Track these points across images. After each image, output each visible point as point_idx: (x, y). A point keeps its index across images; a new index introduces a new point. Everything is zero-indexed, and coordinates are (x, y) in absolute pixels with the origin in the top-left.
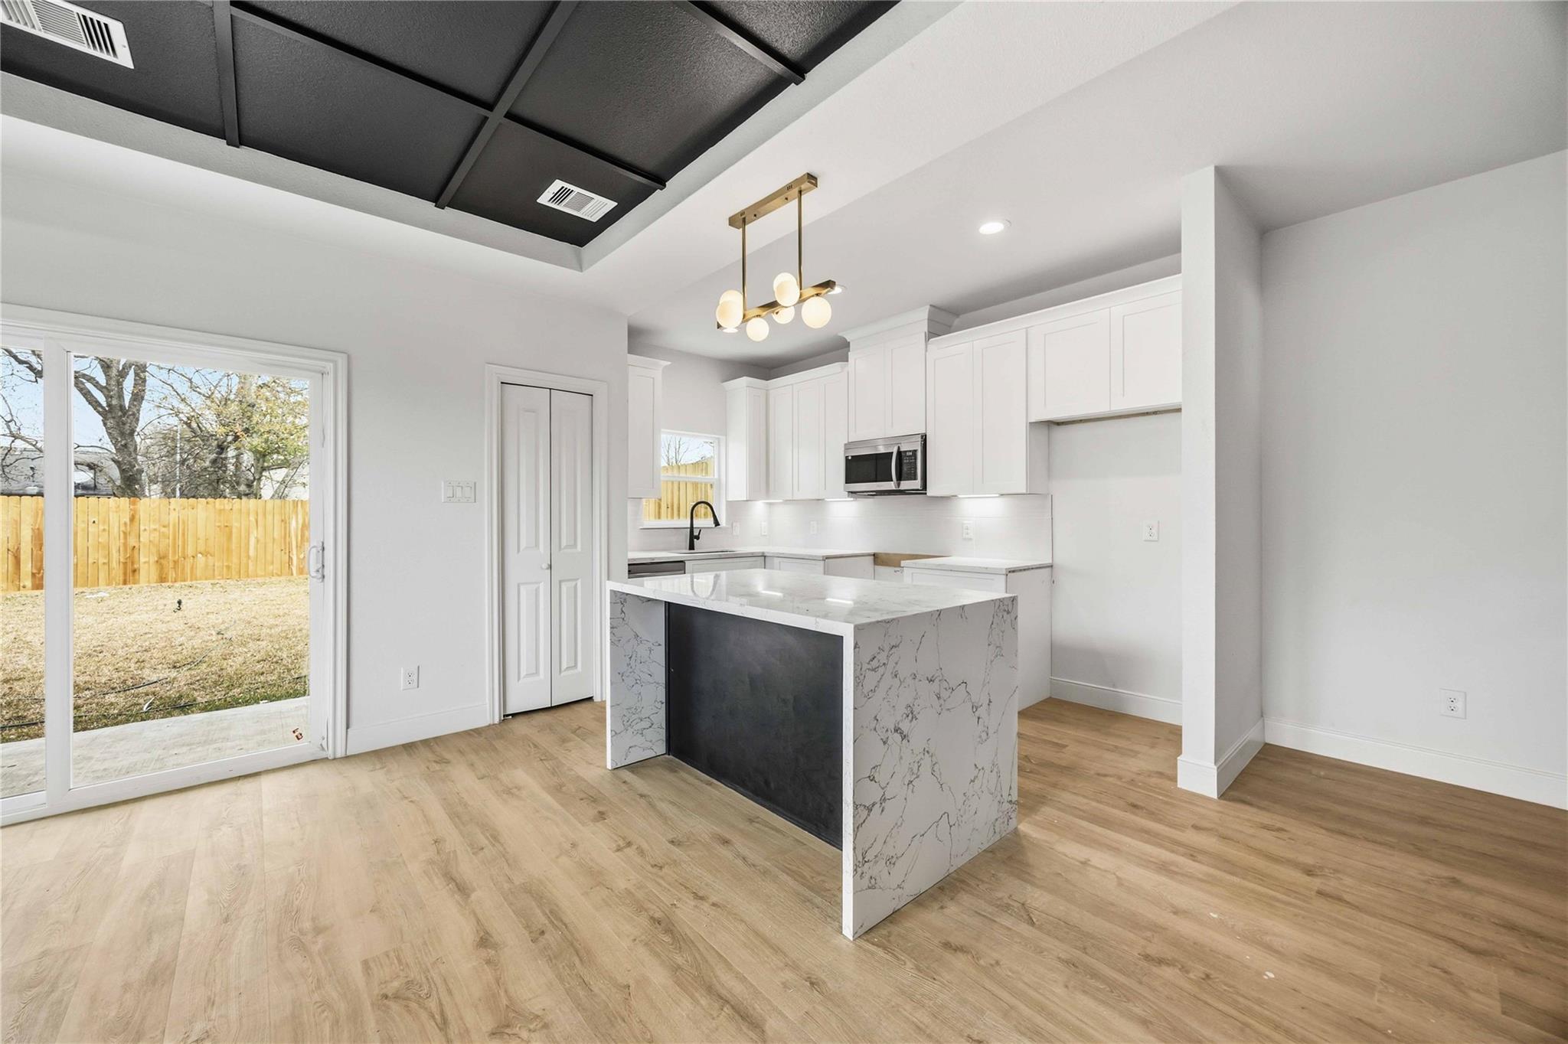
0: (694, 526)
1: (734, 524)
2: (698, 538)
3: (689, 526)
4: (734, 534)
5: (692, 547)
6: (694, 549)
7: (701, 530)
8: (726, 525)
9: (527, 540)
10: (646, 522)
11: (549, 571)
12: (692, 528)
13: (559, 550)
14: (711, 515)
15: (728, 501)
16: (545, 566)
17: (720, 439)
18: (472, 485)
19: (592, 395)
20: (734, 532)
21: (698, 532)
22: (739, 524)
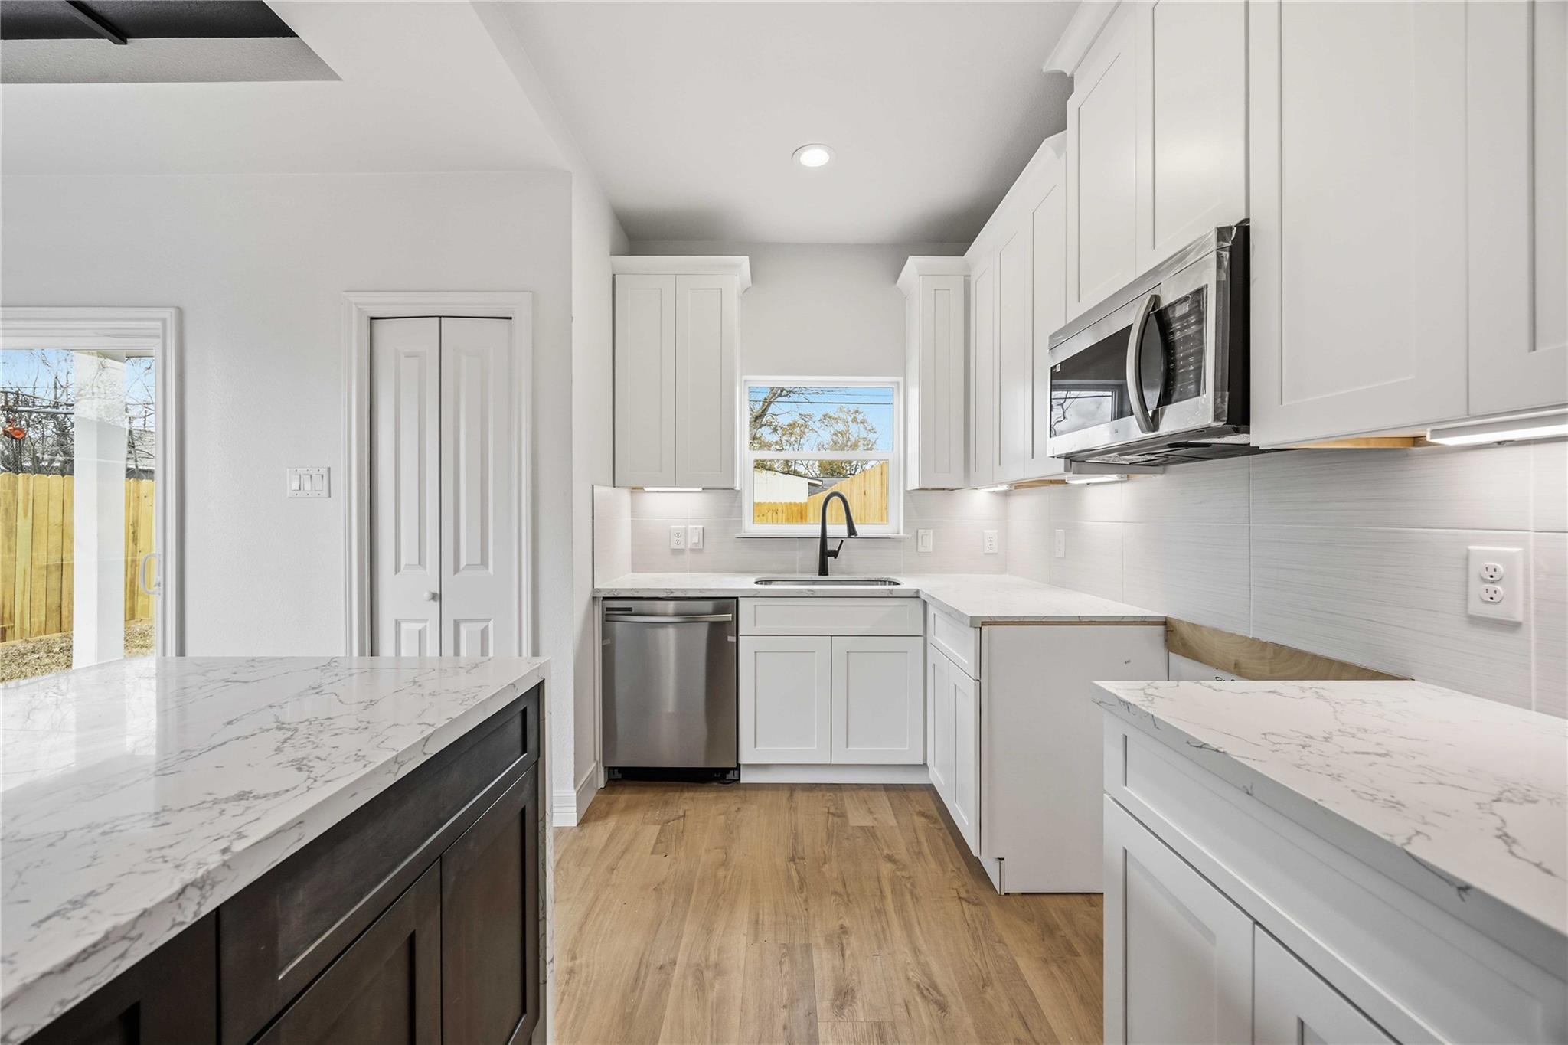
0: (829, 534)
1: (921, 532)
2: (835, 554)
3: (819, 534)
4: (921, 549)
5: (823, 570)
6: (827, 575)
7: (842, 541)
8: (904, 533)
9: (409, 555)
10: (752, 527)
11: (437, 603)
12: (824, 538)
13: (457, 570)
14: (845, 516)
15: (907, 491)
16: (427, 595)
17: (898, 383)
18: (324, 471)
19: (511, 318)
20: (920, 546)
21: (831, 546)
22: (931, 531)
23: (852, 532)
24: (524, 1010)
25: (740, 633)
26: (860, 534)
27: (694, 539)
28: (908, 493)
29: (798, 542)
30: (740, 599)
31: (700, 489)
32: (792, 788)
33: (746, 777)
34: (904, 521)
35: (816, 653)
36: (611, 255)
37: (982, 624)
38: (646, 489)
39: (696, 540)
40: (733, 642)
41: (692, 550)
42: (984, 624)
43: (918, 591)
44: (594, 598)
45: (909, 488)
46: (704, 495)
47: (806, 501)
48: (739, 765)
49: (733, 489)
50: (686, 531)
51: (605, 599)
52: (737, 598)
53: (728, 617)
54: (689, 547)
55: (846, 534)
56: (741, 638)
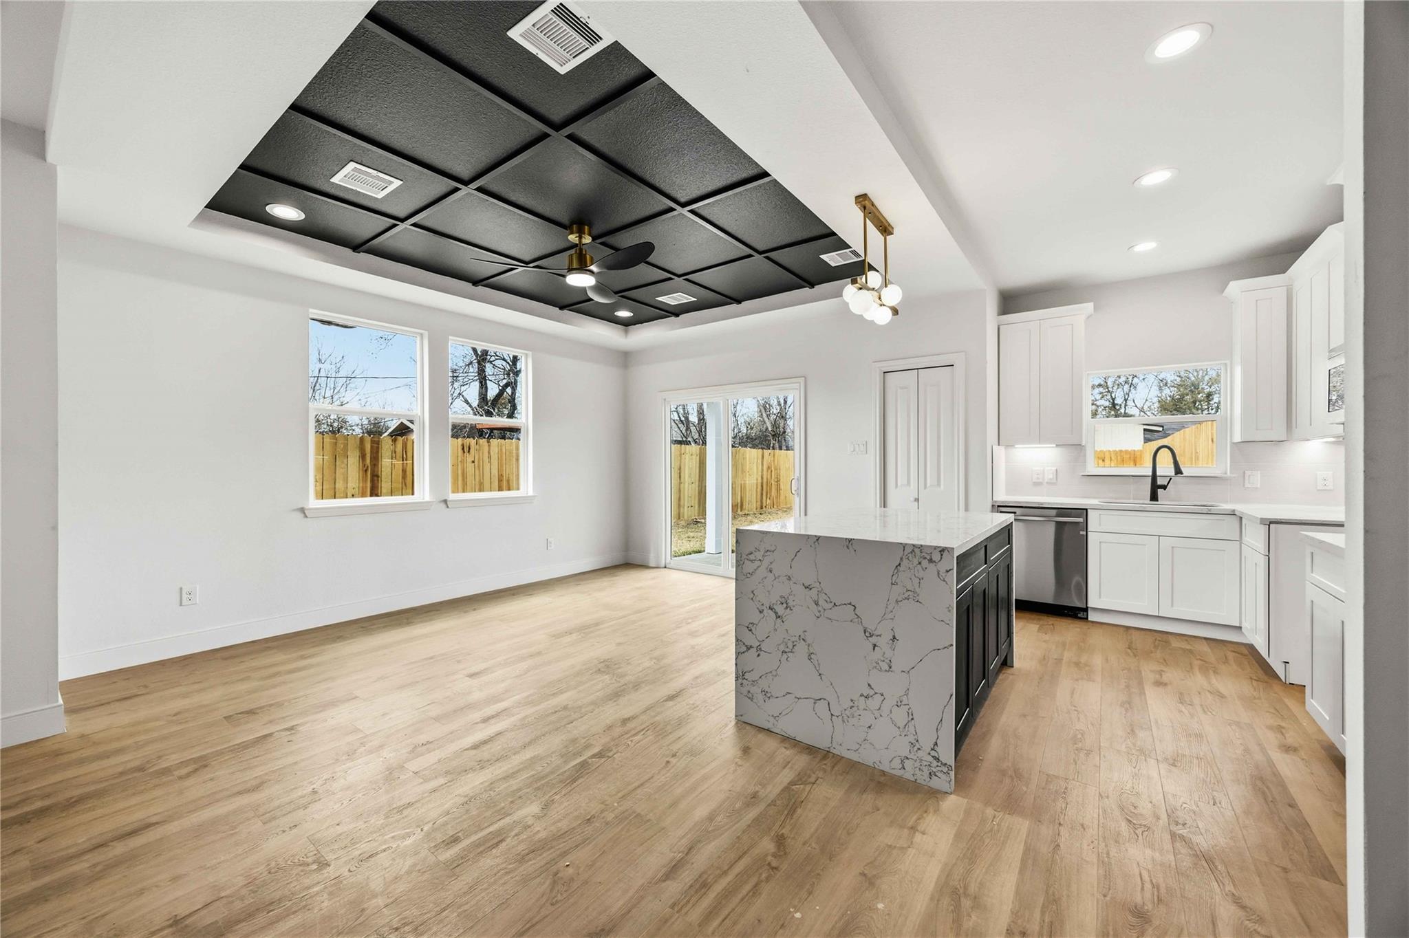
0: (1158, 473)
1: (1248, 473)
2: (1164, 487)
3: (1150, 473)
4: (1247, 485)
5: (1154, 497)
6: (1157, 501)
7: (1171, 479)
8: (1231, 473)
9: (902, 480)
10: (1093, 468)
11: (917, 503)
12: (1154, 476)
13: (925, 487)
14: (1172, 461)
15: (1234, 443)
16: (912, 499)
17: (1226, 364)
18: (864, 443)
19: (953, 365)
20: (1247, 481)
21: (1160, 482)
22: (1259, 472)
23: (1178, 471)
24: (998, 655)
25: (1089, 530)
26: (1185, 473)
27: (1049, 476)
28: (1234, 444)
29: (1132, 479)
30: (1089, 510)
31: (1054, 445)
32: (1128, 628)
33: (1092, 617)
34: (1231, 466)
35: (1146, 546)
36: (998, 315)
37: (1270, 523)
38: (1016, 446)
39: (1051, 476)
40: (1083, 535)
41: (1047, 483)
42: (1271, 523)
43: (1234, 511)
44: (993, 506)
45: (1236, 441)
46: (1056, 449)
47: (1141, 448)
48: (1087, 608)
49: (1080, 445)
50: (1044, 470)
51: (998, 506)
52: (1086, 510)
53: (1081, 520)
54: (1046, 481)
55: (1173, 474)
56: (1089, 533)
